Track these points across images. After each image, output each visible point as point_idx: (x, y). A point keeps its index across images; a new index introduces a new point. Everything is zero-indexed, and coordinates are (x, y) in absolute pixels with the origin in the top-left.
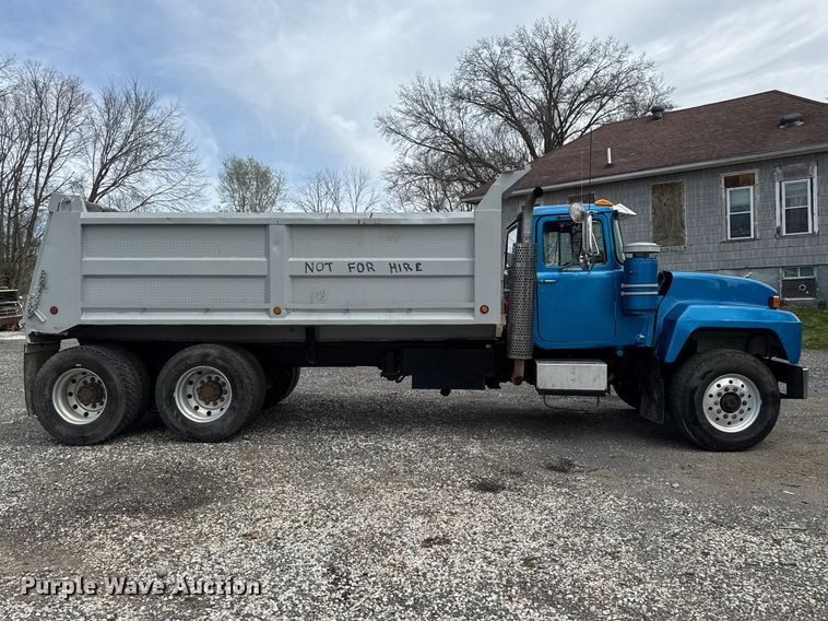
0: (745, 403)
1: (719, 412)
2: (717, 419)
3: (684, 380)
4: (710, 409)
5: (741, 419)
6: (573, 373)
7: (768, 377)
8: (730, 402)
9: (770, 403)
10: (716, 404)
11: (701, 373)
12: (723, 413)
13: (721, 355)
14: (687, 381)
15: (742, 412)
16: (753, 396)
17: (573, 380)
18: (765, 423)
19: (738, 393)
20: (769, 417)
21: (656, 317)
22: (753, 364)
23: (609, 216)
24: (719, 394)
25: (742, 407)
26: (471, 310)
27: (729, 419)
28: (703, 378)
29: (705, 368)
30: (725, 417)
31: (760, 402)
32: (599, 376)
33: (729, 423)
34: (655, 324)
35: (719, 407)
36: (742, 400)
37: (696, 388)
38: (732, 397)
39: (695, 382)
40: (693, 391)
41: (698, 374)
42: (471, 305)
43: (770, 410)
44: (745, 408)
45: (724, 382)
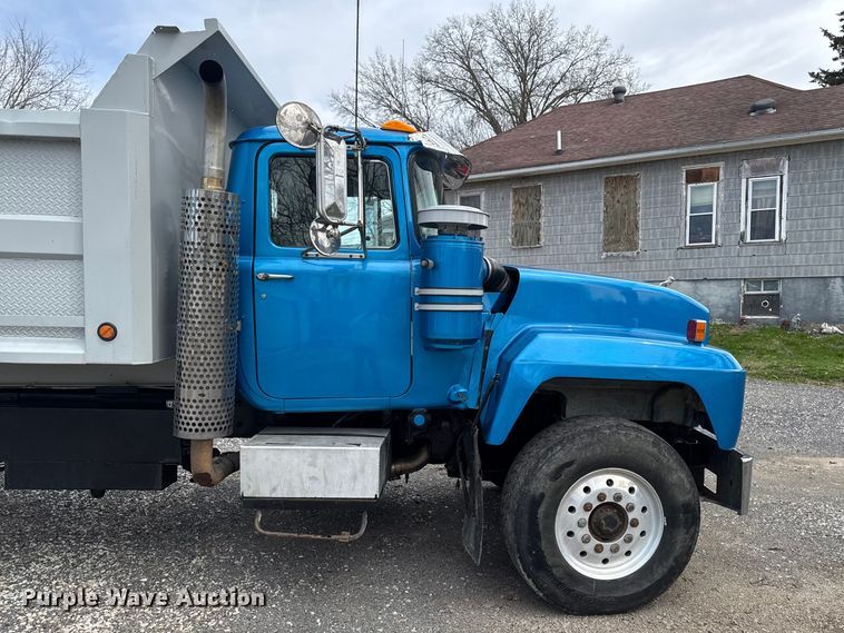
0: (635, 523)
1: (586, 541)
2: (583, 554)
3: (521, 480)
4: (570, 534)
5: (628, 553)
6: (313, 464)
7: (679, 475)
8: (608, 522)
9: (681, 522)
10: (580, 525)
11: (553, 467)
12: (594, 542)
13: (592, 432)
14: (527, 482)
15: (629, 540)
16: (651, 509)
17: (313, 478)
18: (671, 562)
19: (623, 504)
20: (678, 548)
21: (486, 353)
22: (650, 449)
23: (404, 151)
24: (587, 507)
25: (630, 530)
26: (79, 332)
27: (606, 554)
28: (556, 475)
29: (560, 456)
30: (598, 549)
31: (663, 521)
32: (363, 471)
33: (605, 561)
34: (484, 367)
35: (586, 530)
36: (631, 516)
37: (542, 495)
38: (610, 512)
39: (540, 485)
40: (536, 502)
41: (547, 469)
42: (77, 322)
43: (681, 536)
44: (634, 532)
45: (597, 482)
